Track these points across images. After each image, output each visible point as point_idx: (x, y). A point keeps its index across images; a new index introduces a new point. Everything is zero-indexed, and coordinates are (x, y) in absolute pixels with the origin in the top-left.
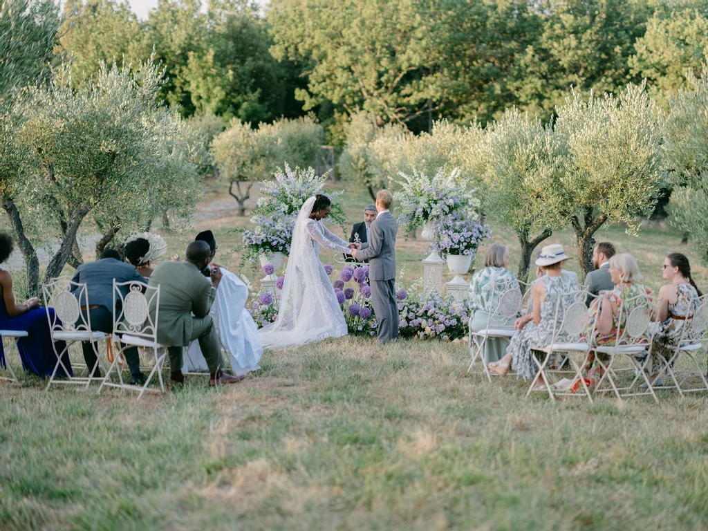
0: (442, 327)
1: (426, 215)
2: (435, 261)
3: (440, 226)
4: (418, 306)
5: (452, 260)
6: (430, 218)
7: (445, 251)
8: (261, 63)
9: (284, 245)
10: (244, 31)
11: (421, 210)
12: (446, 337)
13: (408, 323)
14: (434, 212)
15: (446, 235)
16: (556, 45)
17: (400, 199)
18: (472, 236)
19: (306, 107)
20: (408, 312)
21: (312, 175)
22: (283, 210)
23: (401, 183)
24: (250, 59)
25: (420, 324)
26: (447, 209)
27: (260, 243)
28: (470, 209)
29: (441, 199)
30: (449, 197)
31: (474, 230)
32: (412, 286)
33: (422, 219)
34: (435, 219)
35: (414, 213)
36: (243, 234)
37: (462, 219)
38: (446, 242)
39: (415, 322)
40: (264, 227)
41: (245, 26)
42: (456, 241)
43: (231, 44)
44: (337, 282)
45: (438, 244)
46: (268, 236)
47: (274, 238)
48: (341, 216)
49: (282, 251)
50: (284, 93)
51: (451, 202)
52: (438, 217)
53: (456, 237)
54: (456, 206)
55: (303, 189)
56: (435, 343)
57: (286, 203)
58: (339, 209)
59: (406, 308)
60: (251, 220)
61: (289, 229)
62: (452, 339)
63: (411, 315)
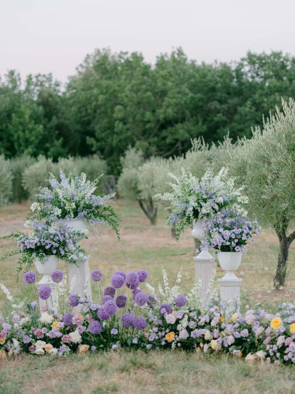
0: (230, 340)
1: (196, 213)
2: (207, 258)
3: (210, 224)
4: (199, 313)
5: (224, 257)
6: (200, 216)
7: (216, 247)
8: (62, 120)
9: (57, 248)
10: (50, 99)
11: (191, 209)
12: (237, 352)
13: (189, 332)
14: (204, 211)
15: (217, 233)
16: (265, 100)
17: (170, 199)
18: (242, 232)
19: (94, 149)
20: (189, 320)
21: (84, 180)
22: (56, 213)
23: (170, 184)
24: (54, 118)
25: (203, 335)
26: (216, 207)
27: (33, 247)
28: (239, 206)
29: (210, 198)
30: (218, 195)
31: (245, 226)
32: (192, 291)
33: (192, 218)
34: (205, 218)
35: (185, 212)
36: (18, 239)
37: (231, 217)
38: (217, 239)
39: (197, 333)
40: (37, 231)
41: (51, 96)
42: (227, 238)
43: (41, 108)
44: (108, 289)
45: (209, 241)
46: (42, 240)
47: (47, 241)
48: (113, 217)
49: (56, 254)
50: (79, 141)
51: (221, 200)
52: (208, 215)
53: (227, 233)
54: (225, 204)
55: (75, 193)
56: (225, 357)
57: (60, 207)
58: (111, 211)
59: (186, 317)
60: (25, 225)
61: (62, 232)
62: (244, 354)
63: (192, 324)
